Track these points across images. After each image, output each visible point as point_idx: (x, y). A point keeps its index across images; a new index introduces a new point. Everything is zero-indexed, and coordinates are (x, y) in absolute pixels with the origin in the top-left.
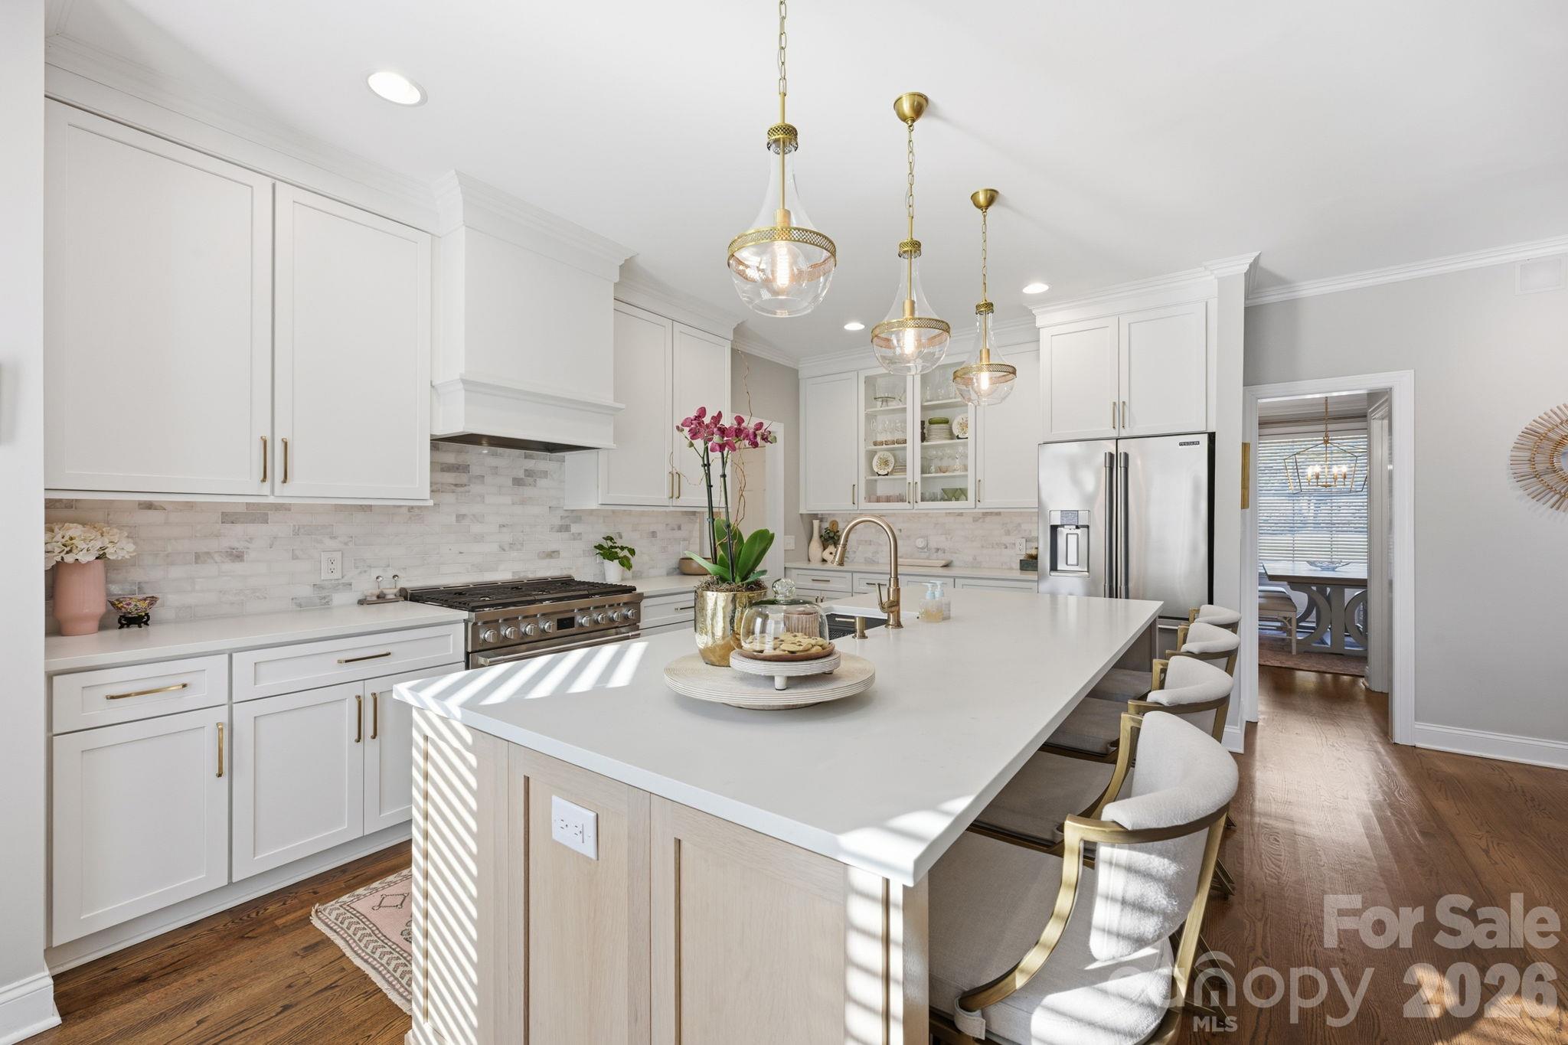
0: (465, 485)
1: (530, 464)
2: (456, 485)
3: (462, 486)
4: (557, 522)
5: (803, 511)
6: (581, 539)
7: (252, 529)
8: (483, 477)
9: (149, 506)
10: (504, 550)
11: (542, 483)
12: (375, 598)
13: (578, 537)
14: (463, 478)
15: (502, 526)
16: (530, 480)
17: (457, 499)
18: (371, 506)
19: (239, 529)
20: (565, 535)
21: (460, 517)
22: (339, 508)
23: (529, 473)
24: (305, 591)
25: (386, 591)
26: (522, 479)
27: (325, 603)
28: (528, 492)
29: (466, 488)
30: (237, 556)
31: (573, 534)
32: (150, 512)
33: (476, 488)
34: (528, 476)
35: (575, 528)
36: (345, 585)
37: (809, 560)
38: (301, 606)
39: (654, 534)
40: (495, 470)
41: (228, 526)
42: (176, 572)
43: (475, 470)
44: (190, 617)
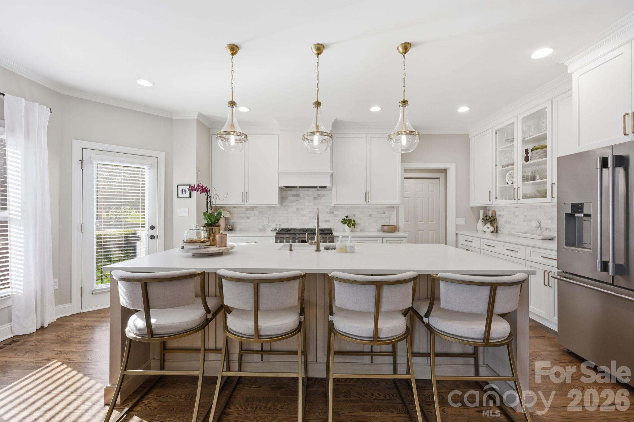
0: (299, 200)
1: (319, 193)
2: (296, 200)
3: (298, 200)
4: (329, 210)
5: (471, 205)
6: (338, 216)
7: (252, 212)
8: (304, 197)
9: (235, 207)
10: (311, 219)
11: (323, 198)
12: (274, 230)
13: (337, 215)
14: (298, 198)
15: (310, 212)
16: (319, 197)
17: (296, 204)
18: (274, 207)
19: (249, 212)
20: (332, 215)
21: (297, 209)
22: (268, 207)
23: (319, 195)
24: (261, 227)
25: (277, 228)
26: (317, 197)
27: (264, 230)
28: (319, 201)
29: (299, 201)
30: (248, 218)
31: (335, 215)
32: (235, 208)
33: (302, 201)
34: (319, 196)
35: (335, 213)
36: (269, 226)
37: (477, 231)
38: (260, 230)
39: (371, 215)
40: (308, 195)
41: (247, 211)
42: (239, 221)
43: (302, 195)
44: (241, 230)
